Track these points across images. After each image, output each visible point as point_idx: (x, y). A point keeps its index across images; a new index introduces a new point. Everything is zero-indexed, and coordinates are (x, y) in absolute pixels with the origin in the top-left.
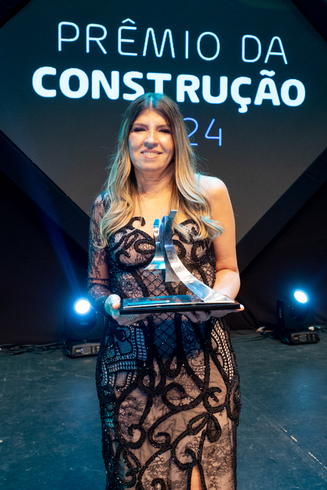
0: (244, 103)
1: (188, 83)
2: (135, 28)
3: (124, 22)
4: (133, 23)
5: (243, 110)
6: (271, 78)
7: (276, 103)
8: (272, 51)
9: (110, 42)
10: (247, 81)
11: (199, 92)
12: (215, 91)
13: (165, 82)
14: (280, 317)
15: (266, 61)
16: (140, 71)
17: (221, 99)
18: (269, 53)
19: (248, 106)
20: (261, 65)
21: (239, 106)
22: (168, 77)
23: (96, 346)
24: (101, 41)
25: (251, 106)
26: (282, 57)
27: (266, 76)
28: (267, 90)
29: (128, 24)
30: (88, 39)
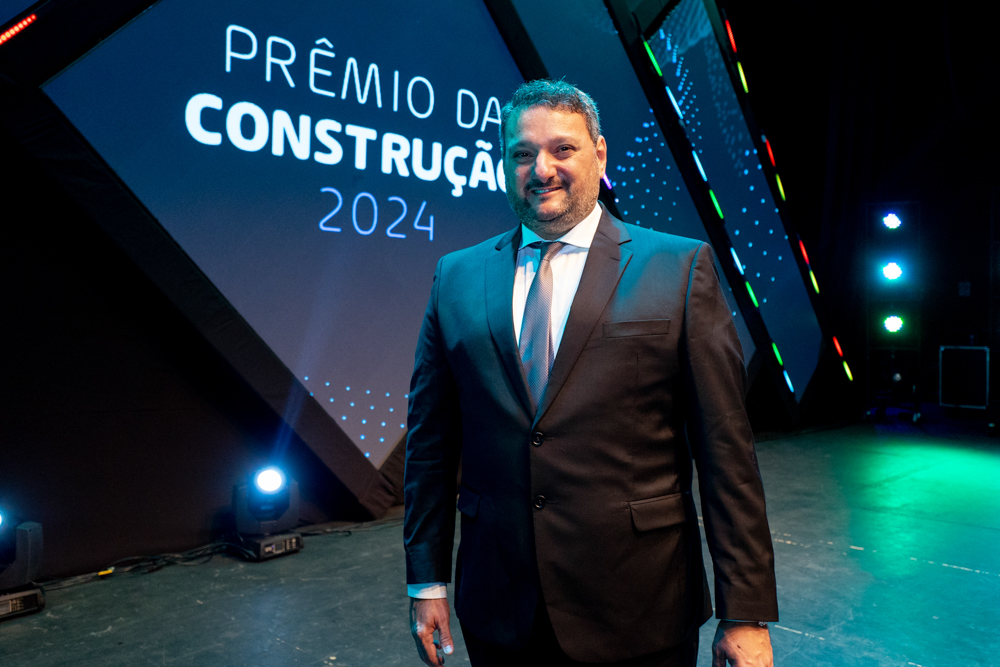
0: (458, 182)
1: (396, 147)
2: (332, 55)
3: (318, 42)
4: (331, 46)
5: (457, 192)
6: (489, 152)
7: (492, 187)
8: (489, 116)
9: (300, 69)
10: (462, 152)
11: (409, 161)
12: (427, 164)
13: (369, 142)
15: (483, 129)
16: (338, 121)
17: (431, 175)
18: (487, 119)
19: (463, 187)
20: (477, 133)
21: (452, 187)
22: (372, 134)
23: (291, 540)
24: (287, 67)
25: (466, 188)
27: (482, 149)
28: (483, 169)
29: (323, 46)
30: (270, 60)
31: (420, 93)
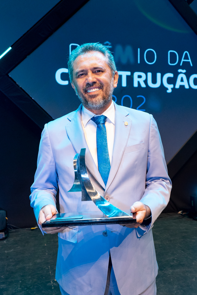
0: (170, 88)
1: (140, 77)
3: (105, 43)
4: (110, 44)
5: (169, 91)
6: (184, 73)
7: (187, 87)
8: (184, 59)
10: (171, 75)
11: (146, 82)
12: (154, 81)
13: (127, 76)
14: (193, 205)
15: (181, 64)
17: (157, 85)
18: (183, 60)
19: (172, 89)
20: (178, 67)
21: (167, 89)
22: (129, 73)
25: (174, 89)
26: (189, 62)
27: (181, 73)
28: (182, 80)
31: (150, 55)
